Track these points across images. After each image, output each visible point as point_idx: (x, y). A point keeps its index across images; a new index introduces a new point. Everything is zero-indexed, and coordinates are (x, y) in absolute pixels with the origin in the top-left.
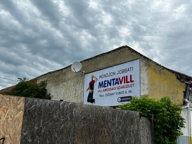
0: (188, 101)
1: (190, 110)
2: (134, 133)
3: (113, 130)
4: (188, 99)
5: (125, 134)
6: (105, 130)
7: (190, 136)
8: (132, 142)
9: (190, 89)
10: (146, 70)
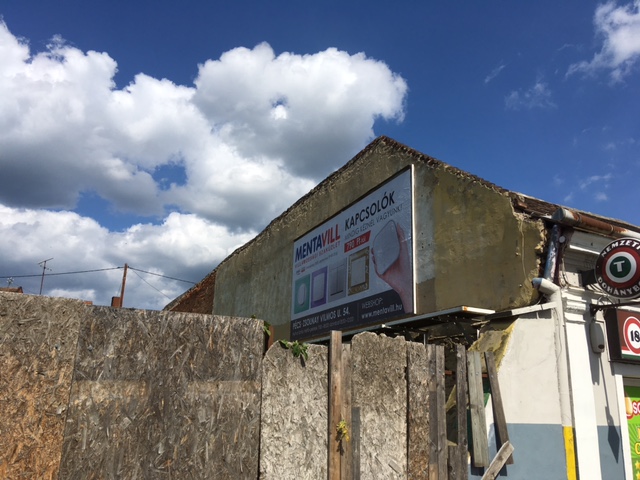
0: (554, 287)
1: (566, 320)
2: (216, 411)
3: (83, 397)
4: (556, 281)
5: (157, 416)
6: (29, 397)
7: (568, 425)
8: (196, 450)
9: (562, 239)
10: (428, 198)
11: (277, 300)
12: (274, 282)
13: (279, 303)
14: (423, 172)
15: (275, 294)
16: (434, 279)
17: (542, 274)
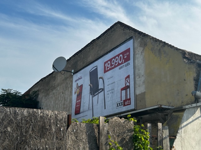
10: (142, 52)
11: (64, 104)
12: (62, 95)
13: (65, 106)
14: (139, 40)
15: (63, 102)
16: (145, 92)
17: (196, 89)
